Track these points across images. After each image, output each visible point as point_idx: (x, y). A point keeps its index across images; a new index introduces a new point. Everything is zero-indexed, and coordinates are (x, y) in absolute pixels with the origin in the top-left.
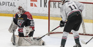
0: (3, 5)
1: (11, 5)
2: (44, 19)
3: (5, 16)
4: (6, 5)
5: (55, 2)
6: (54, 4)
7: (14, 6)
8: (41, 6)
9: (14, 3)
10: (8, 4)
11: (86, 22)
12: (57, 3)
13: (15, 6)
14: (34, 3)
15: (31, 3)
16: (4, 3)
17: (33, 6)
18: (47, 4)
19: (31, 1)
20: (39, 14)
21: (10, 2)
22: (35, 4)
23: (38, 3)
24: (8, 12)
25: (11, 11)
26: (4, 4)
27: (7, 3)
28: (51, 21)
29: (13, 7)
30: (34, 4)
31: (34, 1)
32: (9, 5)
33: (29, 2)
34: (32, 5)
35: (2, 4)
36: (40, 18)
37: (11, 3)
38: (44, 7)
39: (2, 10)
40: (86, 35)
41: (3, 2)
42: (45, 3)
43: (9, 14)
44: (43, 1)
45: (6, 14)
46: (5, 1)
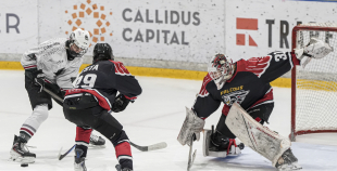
0: (148, 39)
1: (172, 41)
3: (155, 74)
4: (158, 41)
5: (314, 32)
7: (184, 43)
8: (270, 46)
9: (183, 33)
10: (165, 38)
13: (187, 44)
14: (247, 33)
15: (238, 35)
16: (150, 34)
17: (243, 44)
18: (289, 38)
19: (238, 27)
21: (169, 32)
22: (250, 38)
23: (260, 35)
24: (163, 64)
25: (173, 58)
26: (152, 38)
27: (162, 35)
28: (298, 91)
29: (181, 46)
30: (247, 39)
31: (247, 28)
32: (169, 41)
33: (233, 31)
34: (240, 40)
35: (144, 38)
37: (175, 35)
39: (144, 57)
41: (148, 31)
42: (283, 36)
43: (168, 71)
44: (276, 29)
45: (159, 71)
46: (154, 27)
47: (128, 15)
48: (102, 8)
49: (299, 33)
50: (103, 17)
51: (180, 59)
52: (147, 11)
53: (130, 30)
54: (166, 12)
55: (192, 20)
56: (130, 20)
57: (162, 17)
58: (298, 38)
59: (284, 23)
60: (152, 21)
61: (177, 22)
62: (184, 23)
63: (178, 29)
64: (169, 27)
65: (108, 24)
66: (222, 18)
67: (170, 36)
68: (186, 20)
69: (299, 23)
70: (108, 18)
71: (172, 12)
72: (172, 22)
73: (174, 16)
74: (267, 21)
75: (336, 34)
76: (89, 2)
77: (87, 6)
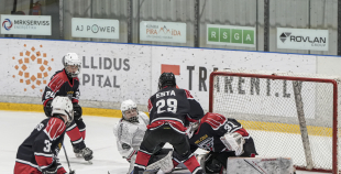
0: (84, 82)
1: (105, 85)
3: (91, 113)
4: (93, 84)
5: (229, 78)
6: (228, 83)
7: (115, 86)
9: (115, 77)
10: (100, 81)
11: (314, 133)
12: (236, 79)
13: (118, 87)
16: (86, 79)
18: (207, 82)
21: (102, 76)
23: (181, 80)
24: (98, 104)
25: (106, 99)
26: (88, 81)
27: (96, 79)
29: (113, 88)
32: (102, 84)
35: (81, 81)
37: (108, 79)
38: (200, 90)
40: (314, 170)
41: (84, 75)
42: (202, 80)
43: (102, 110)
44: (196, 74)
45: (93, 110)
46: (90, 72)
48: (45, 55)
49: (215, 78)
50: (46, 63)
51: (113, 100)
52: (84, 58)
54: (100, 59)
55: (123, 66)
57: (96, 63)
58: (215, 83)
59: (202, 69)
60: (88, 67)
61: (109, 68)
62: (116, 68)
63: (110, 73)
65: (49, 69)
66: (149, 64)
67: (103, 80)
68: (118, 66)
69: (216, 69)
70: (50, 64)
71: (106, 59)
72: (106, 68)
73: (107, 63)
74: (188, 68)
75: (248, 80)
76: (33, 49)
77: (32, 53)
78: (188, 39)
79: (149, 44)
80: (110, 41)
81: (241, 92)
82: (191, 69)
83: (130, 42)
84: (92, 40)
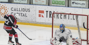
1: (23, 16)
2: (49, 27)
5: (58, 14)
6: (57, 16)
7: (26, 16)
8: (47, 17)
9: (26, 14)
10: (21, 15)
12: (60, 15)
13: (27, 16)
14: (42, 14)
15: (39, 15)
18: (52, 15)
19: (39, 13)
20: (45, 23)
22: (42, 15)
23: (44, 15)
24: (21, 21)
25: (23, 20)
27: (21, 14)
30: (41, 15)
33: (38, 14)
34: (40, 16)
36: (46, 26)
37: (24, 14)
38: (50, 17)
41: (17, 13)
42: (50, 15)
43: (22, 23)
45: (20, 23)
46: (19, 12)
47: (12, 9)
48: (6, 7)
49: (54, 14)
50: (6, 9)
51: (25, 20)
52: (17, 8)
53: (13, 13)
54: (22, 9)
55: (28, 11)
56: (13, 10)
57: (21, 10)
58: (54, 16)
59: (50, 12)
60: (18, 11)
61: (24, 11)
62: (26, 11)
64: (22, 12)
65: (7, 11)
66: (35, 10)
67: (22, 15)
69: (54, 12)
70: (8, 10)
71: (23, 9)
72: (23, 11)
73: (24, 10)
74: (46, 11)
75: (63, 15)
76: (3, 6)
77: (2, 7)
78: (46, 3)
79: (35, 5)
80: (24, 4)
81: (61, 18)
82: (47, 12)
83: (30, 4)
84: (19, 3)
